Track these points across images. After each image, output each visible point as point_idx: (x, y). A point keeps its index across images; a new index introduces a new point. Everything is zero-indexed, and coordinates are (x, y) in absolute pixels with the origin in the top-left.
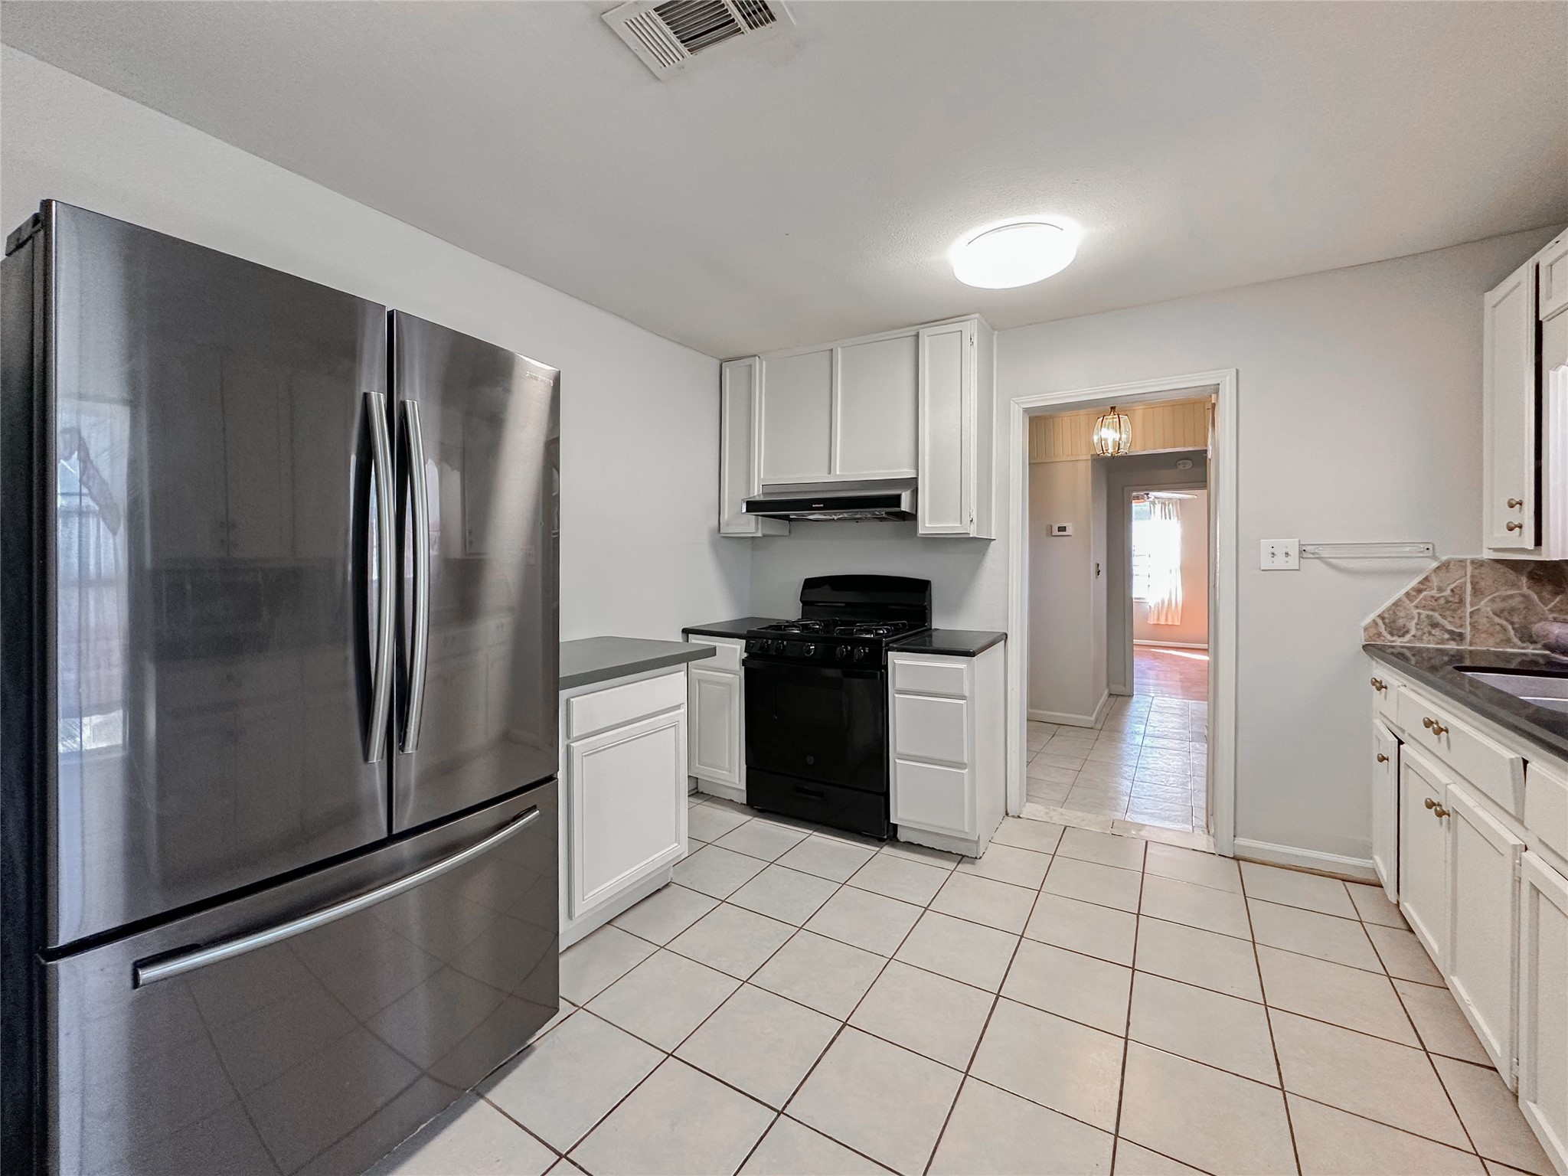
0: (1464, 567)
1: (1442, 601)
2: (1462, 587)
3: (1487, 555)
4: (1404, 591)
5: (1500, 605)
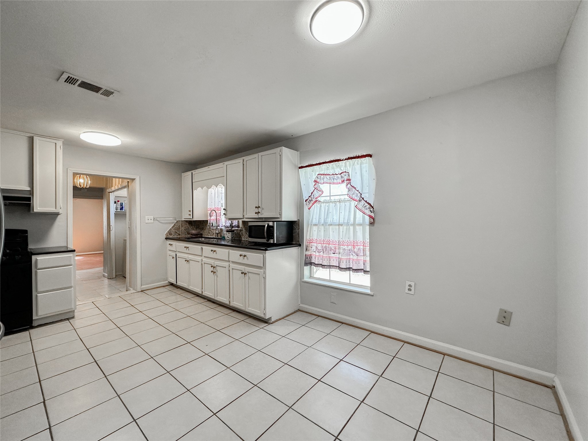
0: (180, 222)
1: (177, 228)
2: (180, 225)
3: (183, 219)
4: (172, 227)
5: (185, 228)
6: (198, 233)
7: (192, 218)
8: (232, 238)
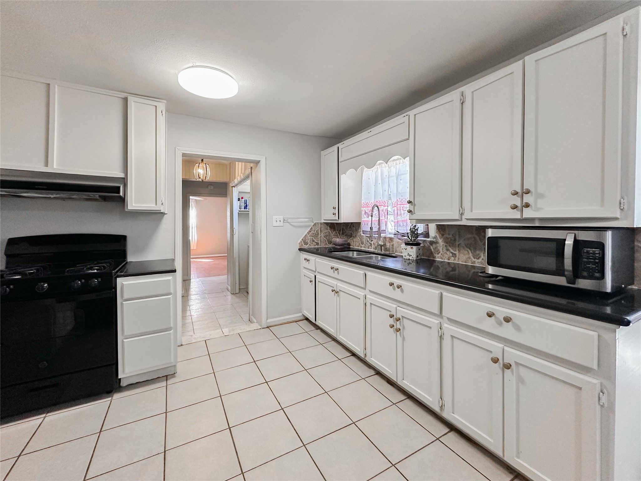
0: (319, 225)
1: (315, 234)
2: (318, 230)
3: (323, 221)
4: (307, 232)
5: (325, 234)
6: (344, 242)
7: (338, 219)
8: (417, 256)
